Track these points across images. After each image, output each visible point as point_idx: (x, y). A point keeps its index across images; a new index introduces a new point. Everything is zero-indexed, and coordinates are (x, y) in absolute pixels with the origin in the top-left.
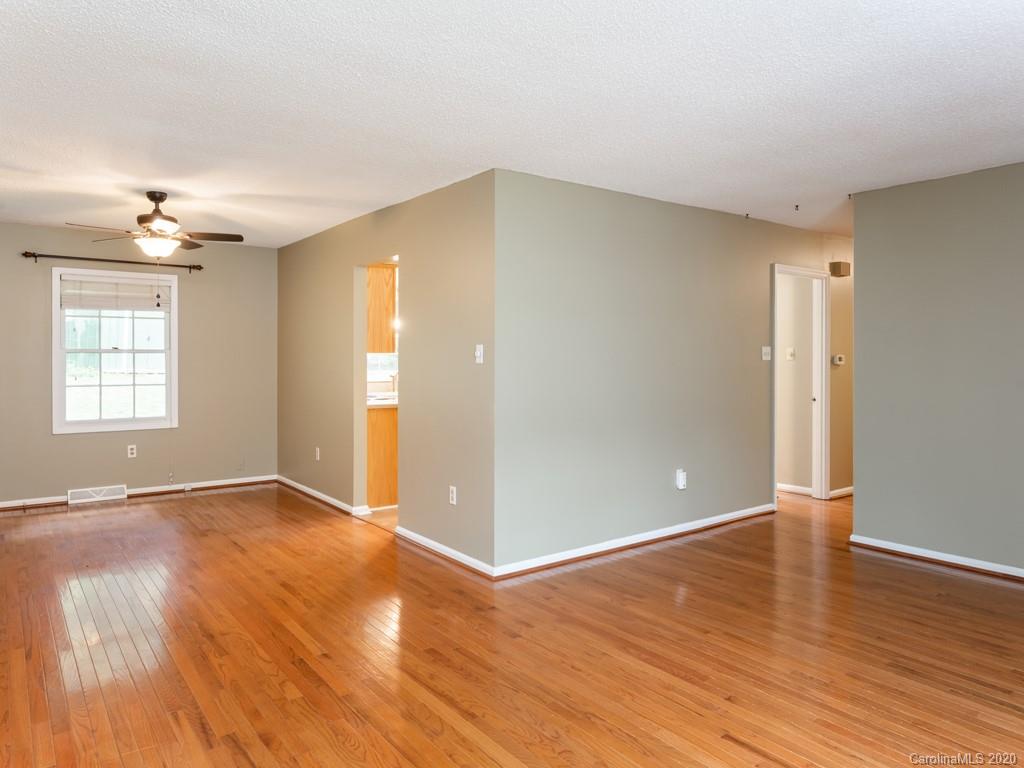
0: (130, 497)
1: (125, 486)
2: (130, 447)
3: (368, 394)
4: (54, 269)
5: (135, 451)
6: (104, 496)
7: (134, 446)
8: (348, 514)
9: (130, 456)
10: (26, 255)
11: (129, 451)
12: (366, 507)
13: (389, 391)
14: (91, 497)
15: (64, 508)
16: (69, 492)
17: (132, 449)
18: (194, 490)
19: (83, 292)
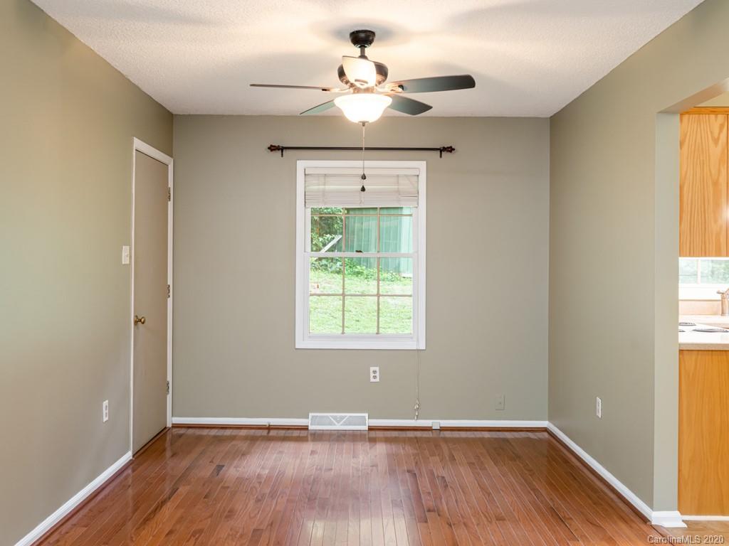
0: (371, 429)
1: (366, 415)
2: (372, 369)
3: (682, 319)
4: (299, 163)
5: (378, 375)
6: (345, 424)
7: (377, 369)
8: (645, 520)
9: (372, 380)
10: (272, 148)
11: (372, 375)
12: (677, 513)
13: (715, 314)
14: (331, 424)
15: (303, 433)
16: (311, 415)
17: (375, 372)
18: (443, 429)
19: (327, 187)
